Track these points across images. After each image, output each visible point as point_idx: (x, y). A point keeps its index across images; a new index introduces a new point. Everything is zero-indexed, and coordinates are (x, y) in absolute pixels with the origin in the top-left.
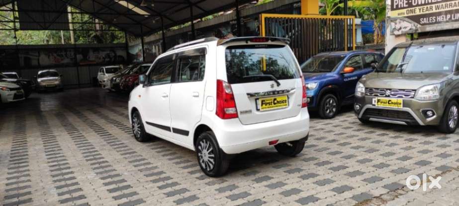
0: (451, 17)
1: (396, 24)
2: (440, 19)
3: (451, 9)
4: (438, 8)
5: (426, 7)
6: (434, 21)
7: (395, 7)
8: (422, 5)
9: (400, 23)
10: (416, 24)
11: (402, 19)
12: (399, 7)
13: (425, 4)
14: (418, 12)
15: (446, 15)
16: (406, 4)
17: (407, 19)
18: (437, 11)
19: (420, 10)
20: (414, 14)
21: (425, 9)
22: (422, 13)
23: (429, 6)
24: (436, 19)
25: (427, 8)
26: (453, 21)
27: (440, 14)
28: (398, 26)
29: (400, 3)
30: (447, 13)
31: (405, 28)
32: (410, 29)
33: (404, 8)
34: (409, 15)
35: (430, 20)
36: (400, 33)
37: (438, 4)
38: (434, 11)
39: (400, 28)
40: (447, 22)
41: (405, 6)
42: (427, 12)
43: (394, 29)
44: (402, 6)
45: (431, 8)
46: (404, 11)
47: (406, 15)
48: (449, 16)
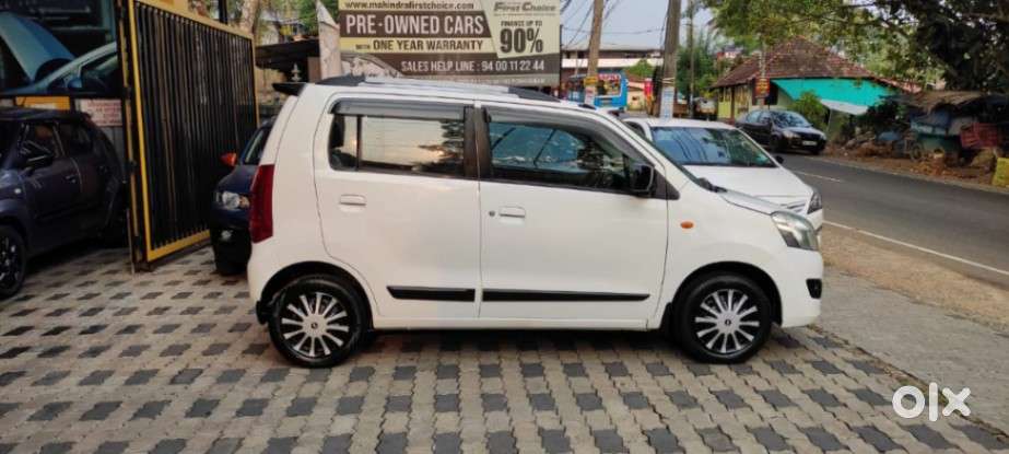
0: (454, 67)
1: (353, 66)
2: (435, 66)
3: (453, 51)
4: (430, 46)
5: (411, 39)
6: (426, 69)
7: (349, 31)
8: (402, 35)
9: (361, 64)
10: (394, 71)
12: (359, 31)
13: (408, 35)
14: (395, 49)
15: (446, 60)
16: (373, 28)
17: (374, 59)
18: (431, 51)
19: (400, 44)
20: (387, 51)
21: (409, 44)
22: (403, 51)
23: (416, 40)
24: (429, 65)
25: (413, 42)
26: (457, 73)
27: (435, 57)
28: (357, 71)
29: (359, 24)
30: (447, 57)
33: (368, 35)
34: (380, 51)
35: (420, 66)
37: (432, 39)
38: (425, 50)
40: (448, 73)
41: (370, 31)
42: (413, 51)
44: (364, 31)
45: (420, 45)
46: (370, 41)
47: (372, 50)
48: (450, 64)
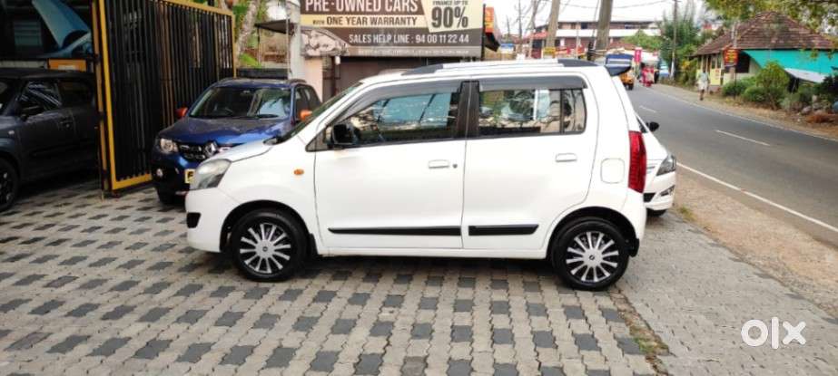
0: (393, 38)
1: (310, 37)
2: (377, 38)
3: (392, 26)
4: (374, 21)
5: (357, 16)
6: (370, 41)
7: (307, 9)
8: (350, 13)
9: (317, 36)
10: (343, 42)
11: (322, 31)
12: (315, 9)
13: (355, 13)
14: (345, 24)
15: (386, 34)
16: (327, 7)
17: (327, 32)
18: (374, 26)
19: (348, 20)
20: (338, 26)
21: (356, 20)
22: (351, 26)
23: (361, 16)
24: (372, 38)
25: (359, 19)
26: (395, 45)
27: (377, 31)
28: (314, 42)
29: (316, 4)
30: (387, 31)
31: (326, 46)
32: (334, 49)
33: (322, 13)
34: (332, 26)
35: (364, 38)
36: (317, 53)
37: (375, 16)
38: (369, 25)
39: (318, 46)
40: (387, 45)
41: (324, 9)
42: (359, 26)
43: (307, 46)
44: (320, 9)
45: (365, 21)
46: (324, 17)
47: (326, 25)
48: (389, 37)
